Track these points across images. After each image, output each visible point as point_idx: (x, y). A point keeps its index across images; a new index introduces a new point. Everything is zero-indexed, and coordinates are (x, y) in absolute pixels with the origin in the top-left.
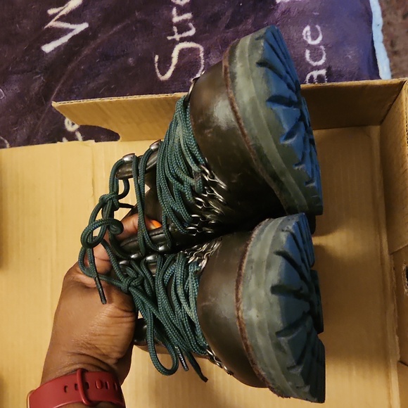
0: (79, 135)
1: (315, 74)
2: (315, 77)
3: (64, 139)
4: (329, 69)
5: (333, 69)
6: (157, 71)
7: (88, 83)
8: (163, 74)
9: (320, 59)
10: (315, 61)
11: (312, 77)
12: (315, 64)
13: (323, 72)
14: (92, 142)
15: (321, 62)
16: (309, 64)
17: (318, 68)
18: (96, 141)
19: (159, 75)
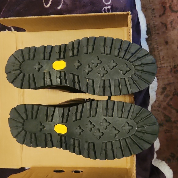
0: (12, 29)
1: (106, 8)
2: (106, 9)
3: (7, 30)
4: (112, 6)
5: (114, 6)
6: (44, 3)
7: (16, 7)
8: (46, 5)
9: (108, 2)
10: (107, 2)
11: (105, 9)
12: (106, 4)
13: (109, 7)
14: (16, 31)
15: (109, 3)
16: (104, 4)
17: (108, 5)
18: (17, 32)
19: (45, 5)
